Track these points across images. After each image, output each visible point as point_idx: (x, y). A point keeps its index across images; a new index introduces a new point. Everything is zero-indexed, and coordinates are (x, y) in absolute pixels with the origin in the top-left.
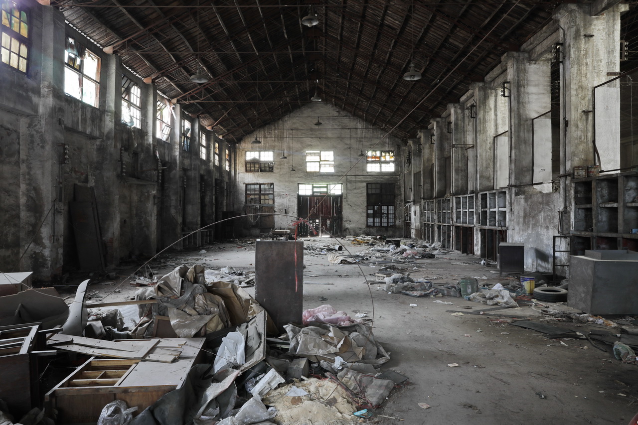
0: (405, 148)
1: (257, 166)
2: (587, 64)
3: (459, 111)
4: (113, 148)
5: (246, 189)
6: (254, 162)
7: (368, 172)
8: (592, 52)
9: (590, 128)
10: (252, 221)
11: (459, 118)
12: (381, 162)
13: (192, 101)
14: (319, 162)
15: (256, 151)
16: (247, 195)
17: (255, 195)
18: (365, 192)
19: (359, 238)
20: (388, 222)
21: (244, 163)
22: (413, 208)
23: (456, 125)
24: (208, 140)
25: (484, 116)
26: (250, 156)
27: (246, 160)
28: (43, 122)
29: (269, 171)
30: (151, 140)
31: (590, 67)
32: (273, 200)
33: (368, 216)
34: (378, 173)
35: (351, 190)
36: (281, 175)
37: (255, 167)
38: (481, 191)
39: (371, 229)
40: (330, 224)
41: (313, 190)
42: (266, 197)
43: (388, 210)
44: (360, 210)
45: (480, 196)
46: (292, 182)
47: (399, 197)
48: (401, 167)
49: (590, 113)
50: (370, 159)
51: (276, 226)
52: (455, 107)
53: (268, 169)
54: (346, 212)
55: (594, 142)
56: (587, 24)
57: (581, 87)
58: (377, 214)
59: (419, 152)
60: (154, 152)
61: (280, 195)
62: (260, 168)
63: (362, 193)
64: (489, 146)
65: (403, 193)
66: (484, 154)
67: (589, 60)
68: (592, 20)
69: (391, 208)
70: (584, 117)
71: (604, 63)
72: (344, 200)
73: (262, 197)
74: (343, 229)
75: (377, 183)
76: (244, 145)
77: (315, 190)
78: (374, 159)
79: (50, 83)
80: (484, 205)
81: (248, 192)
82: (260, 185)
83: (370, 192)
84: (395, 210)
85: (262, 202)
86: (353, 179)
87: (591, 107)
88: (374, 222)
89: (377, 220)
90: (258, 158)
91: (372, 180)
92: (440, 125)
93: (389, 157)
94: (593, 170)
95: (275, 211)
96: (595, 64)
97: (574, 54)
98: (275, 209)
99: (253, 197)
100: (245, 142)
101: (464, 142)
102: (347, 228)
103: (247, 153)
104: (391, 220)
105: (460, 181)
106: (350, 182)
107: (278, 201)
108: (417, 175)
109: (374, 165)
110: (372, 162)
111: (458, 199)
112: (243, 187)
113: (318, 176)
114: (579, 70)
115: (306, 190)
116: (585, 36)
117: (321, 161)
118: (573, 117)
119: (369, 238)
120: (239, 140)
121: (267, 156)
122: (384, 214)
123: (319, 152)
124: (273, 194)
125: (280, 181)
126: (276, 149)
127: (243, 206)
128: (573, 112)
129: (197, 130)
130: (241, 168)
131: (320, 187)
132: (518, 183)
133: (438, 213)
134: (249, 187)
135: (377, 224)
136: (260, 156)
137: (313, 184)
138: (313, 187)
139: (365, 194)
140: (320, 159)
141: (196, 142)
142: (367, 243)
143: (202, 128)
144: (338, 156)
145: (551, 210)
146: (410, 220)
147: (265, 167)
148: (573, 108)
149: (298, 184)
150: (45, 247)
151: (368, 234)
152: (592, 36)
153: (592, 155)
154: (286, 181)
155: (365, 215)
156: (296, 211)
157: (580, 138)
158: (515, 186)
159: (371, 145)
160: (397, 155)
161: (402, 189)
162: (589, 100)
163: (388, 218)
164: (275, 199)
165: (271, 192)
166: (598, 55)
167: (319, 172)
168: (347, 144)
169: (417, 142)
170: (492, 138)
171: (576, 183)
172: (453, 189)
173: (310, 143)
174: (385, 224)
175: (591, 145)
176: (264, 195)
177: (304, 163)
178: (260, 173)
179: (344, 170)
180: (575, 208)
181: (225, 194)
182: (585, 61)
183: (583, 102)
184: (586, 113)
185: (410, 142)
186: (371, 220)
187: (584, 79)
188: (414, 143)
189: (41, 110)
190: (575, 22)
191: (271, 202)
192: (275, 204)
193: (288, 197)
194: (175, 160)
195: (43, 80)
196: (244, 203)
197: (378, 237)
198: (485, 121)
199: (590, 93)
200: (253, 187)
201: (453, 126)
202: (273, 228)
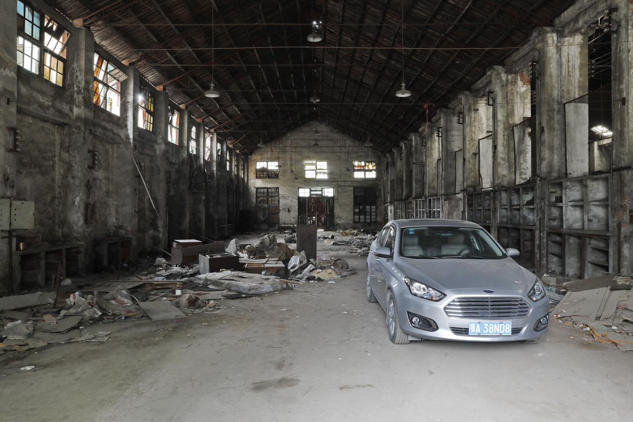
0: (384, 159)
1: (265, 173)
2: (475, 126)
3: (418, 138)
4: (186, 170)
5: (257, 192)
6: (263, 170)
7: (354, 179)
8: (478, 119)
9: (477, 163)
10: (262, 218)
11: (418, 144)
12: (365, 171)
13: (225, 131)
14: (315, 170)
15: (265, 161)
16: (257, 197)
17: (264, 197)
18: (353, 194)
19: (347, 231)
20: (371, 219)
21: (255, 171)
22: (389, 208)
23: (416, 148)
24: (230, 155)
25: (431, 145)
26: (260, 165)
27: (256, 169)
28: (159, 159)
29: (275, 178)
30: (202, 161)
31: (477, 128)
32: (279, 201)
33: (355, 214)
34: (363, 179)
35: (341, 193)
36: (284, 181)
37: (263, 174)
38: (429, 197)
39: (357, 224)
40: (324, 221)
41: (310, 193)
42: (273, 198)
43: (371, 209)
44: (348, 209)
45: (428, 200)
46: (294, 186)
47: (380, 199)
48: (382, 174)
49: (477, 154)
50: (356, 168)
51: (280, 222)
52: (415, 136)
53: (274, 176)
54: (337, 211)
55: (479, 171)
56: (476, 103)
57: (472, 139)
58: (362, 212)
59: (394, 164)
60: (204, 170)
61: (284, 197)
62: (268, 175)
63: (350, 195)
64: (434, 166)
65: (383, 195)
66: (431, 171)
67: (476, 124)
68: (478, 100)
69: (373, 207)
70: (474, 157)
71: (485, 125)
72: (335, 201)
73: (270, 199)
74: (335, 224)
75: (362, 188)
76: (255, 156)
77: (312, 193)
78: (359, 168)
79: (163, 136)
80: (430, 207)
81: (258, 195)
82: (268, 188)
83: (356, 194)
84: (376, 209)
85: (270, 202)
86: (343, 184)
87: (478, 151)
88: (359, 219)
89: (362, 217)
90: (266, 167)
91: (358, 185)
92: (407, 146)
93: (371, 166)
94: (477, 188)
95: (280, 210)
96: (480, 126)
97: (468, 120)
98: (280, 209)
99: (262, 198)
100: (255, 155)
101: (422, 161)
102: (338, 224)
103: (257, 163)
104: (373, 217)
105: (419, 189)
106: (340, 186)
107: (282, 201)
108: (392, 181)
109: (359, 173)
110: (358, 170)
111: (416, 201)
112: (253, 190)
113: (314, 182)
114: (471, 129)
115: (304, 193)
116: (474, 110)
117: (317, 169)
118: (467, 156)
119: (356, 231)
120: (251, 153)
121: (273, 166)
122: (367, 212)
123: (315, 162)
124: (278, 196)
125: (284, 186)
126: (280, 159)
127: (254, 205)
128: (467, 154)
129: (225, 150)
130: (252, 175)
131: (316, 191)
132: (446, 193)
133: (406, 211)
134: (259, 190)
135: (362, 220)
136: (267, 166)
137: (310, 188)
138: (311, 191)
139: (353, 196)
140: (316, 167)
141: (224, 159)
142: (353, 234)
143: (228, 147)
144: (331, 165)
145: (458, 211)
146: (388, 217)
147: (272, 174)
148: (467, 151)
149: (299, 188)
150: (160, 232)
151: (354, 229)
152: (478, 110)
153: (478, 178)
154: (289, 186)
155: (352, 213)
156: (297, 210)
157: (472, 169)
158: (444, 195)
159: (357, 157)
160: (378, 166)
161: (382, 192)
162: (476, 147)
163: (371, 215)
164: (280, 200)
165: (277, 195)
166: (481, 120)
167: (315, 179)
168: (338, 156)
169: (392, 155)
170: (437, 161)
171: (468, 195)
172: (414, 195)
173: (308, 155)
174: (368, 221)
175: (477, 173)
176: (271, 197)
177: (303, 171)
178: (268, 179)
179: (335, 177)
180: (468, 210)
181: (242, 197)
182: (474, 124)
183: (473, 148)
184: (475, 154)
185: (388, 155)
186: (357, 217)
187: (473, 135)
188: (391, 156)
189: (158, 152)
190: (468, 101)
191: (277, 203)
192: (280, 204)
193: (291, 199)
194: (213, 173)
195: (159, 135)
196: (255, 203)
197: (362, 230)
198: (431, 149)
199: (477, 143)
200: (262, 190)
201: (413, 149)
202: (279, 223)
